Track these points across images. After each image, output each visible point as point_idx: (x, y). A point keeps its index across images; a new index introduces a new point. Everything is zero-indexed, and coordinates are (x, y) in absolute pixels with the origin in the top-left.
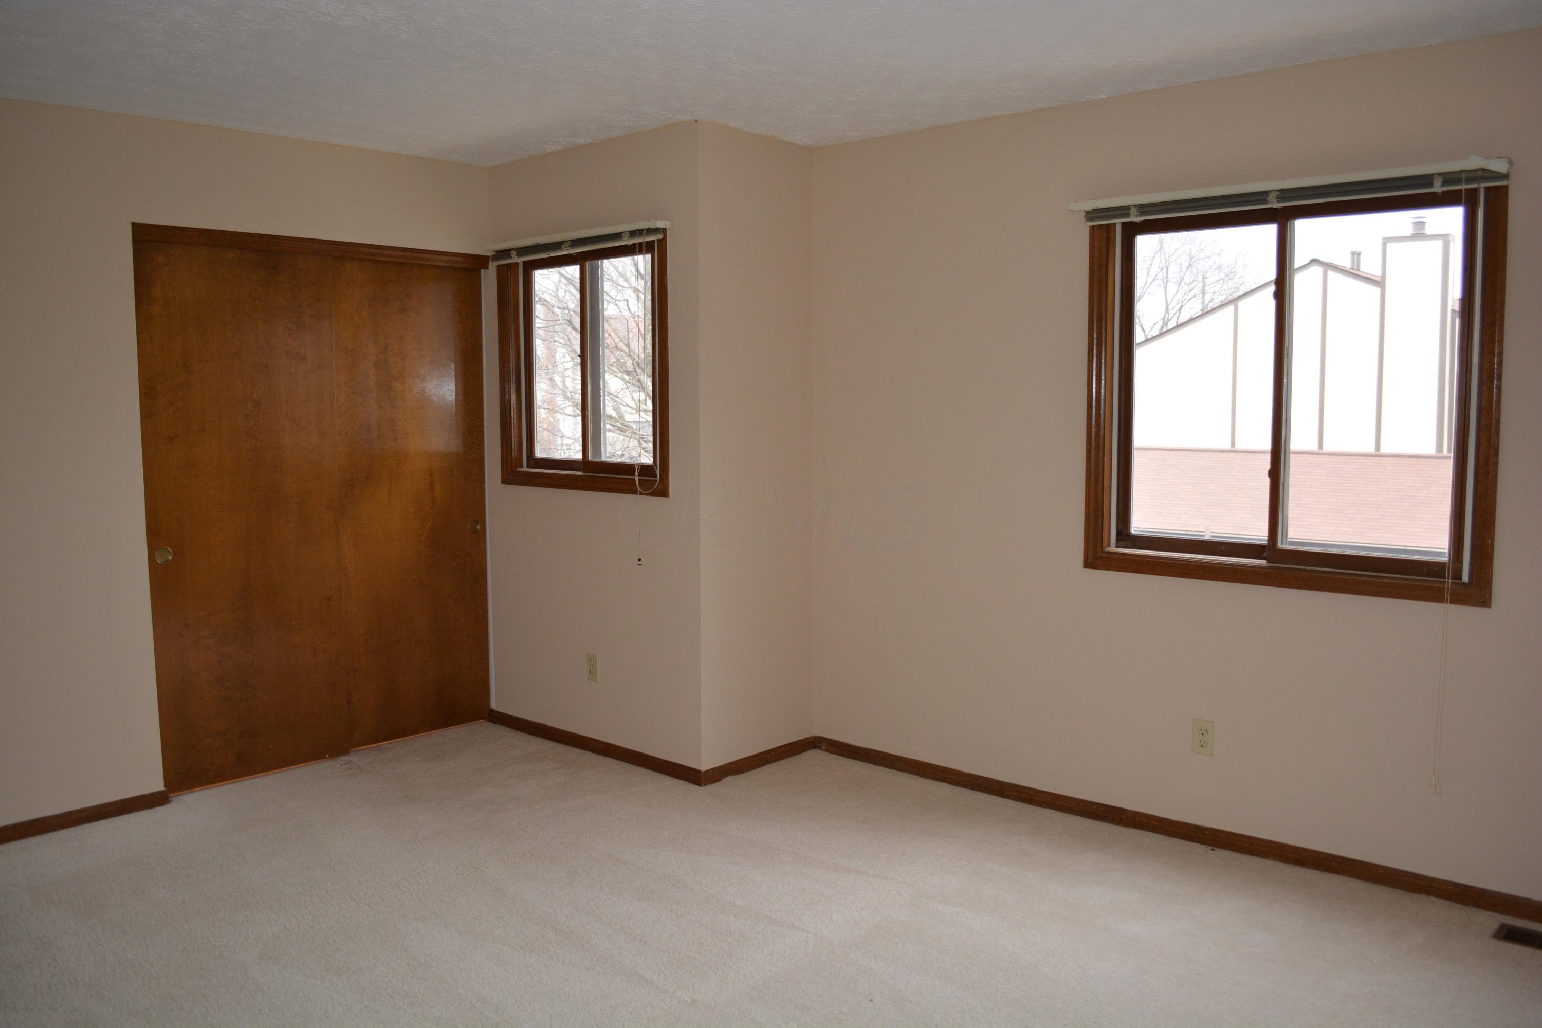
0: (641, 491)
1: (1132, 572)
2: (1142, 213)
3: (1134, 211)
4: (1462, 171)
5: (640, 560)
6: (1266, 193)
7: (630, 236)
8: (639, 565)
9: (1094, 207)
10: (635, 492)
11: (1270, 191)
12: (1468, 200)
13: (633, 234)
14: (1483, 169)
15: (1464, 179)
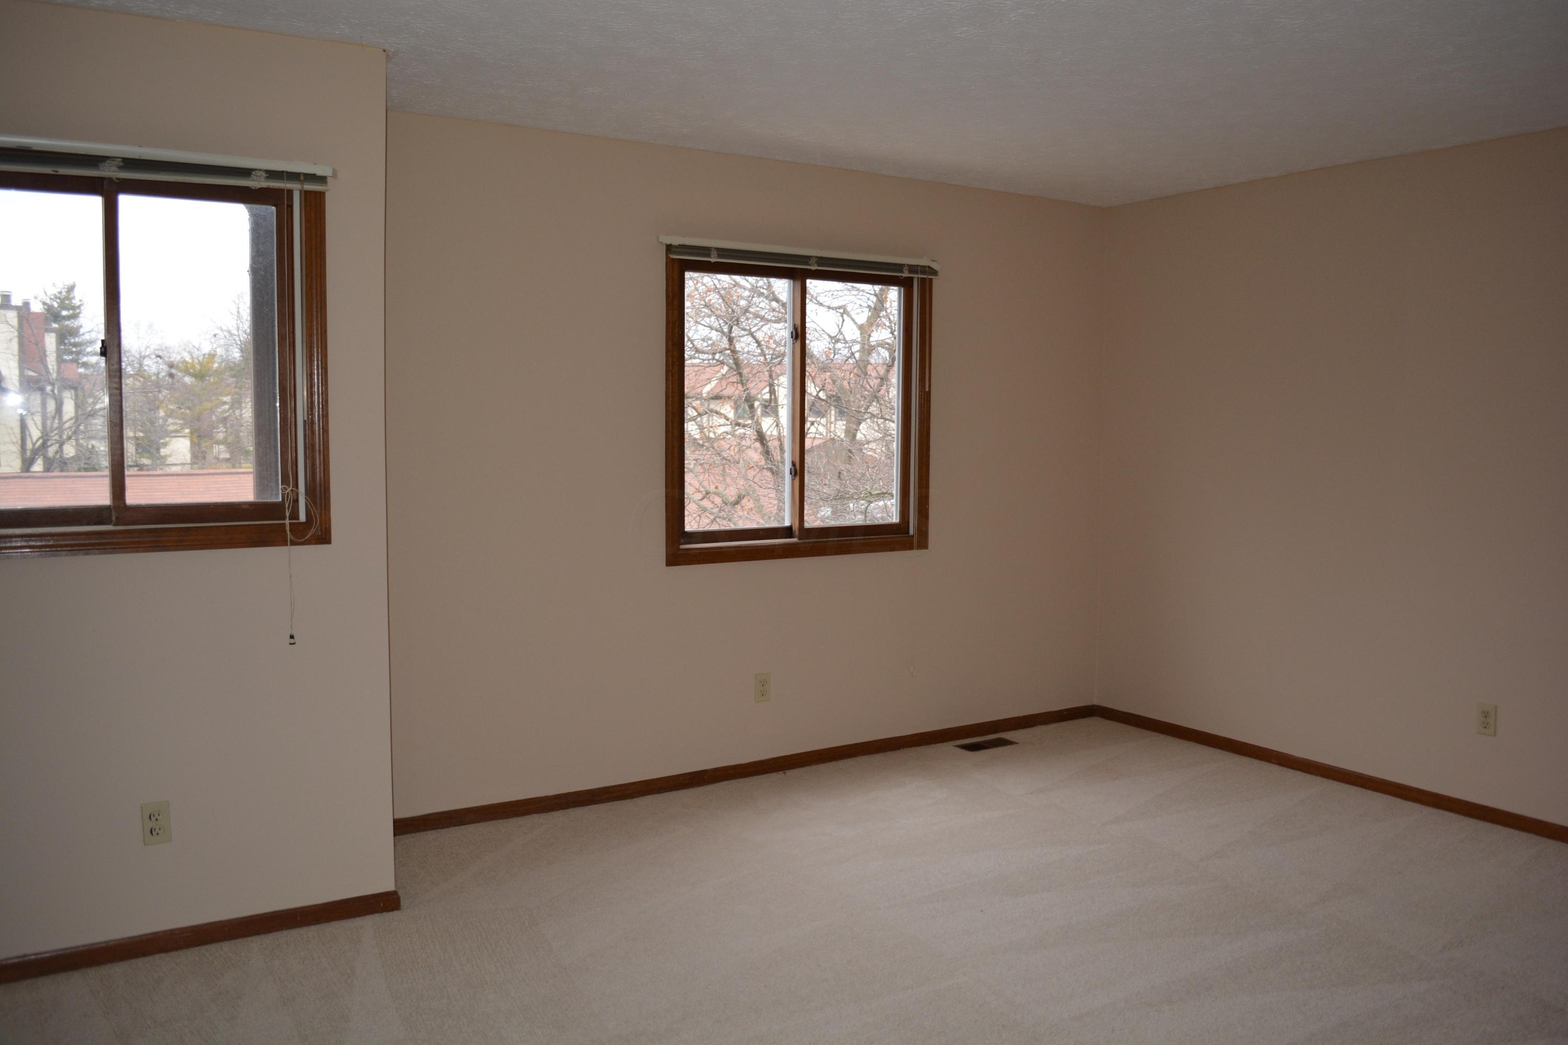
0: (293, 538)
1: (709, 563)
2: (719, 256)
3: (714, 253)
4: (917, 265)
5: (292, 637)
6: (809, 257)
7: (267, 178)
8: (291, 644)
9: (681, 243)
10: (284, 543)
11: (812, 257)
12: (905, 284)
13: (272, 175)
14: (929, 267)
15: (919, 271)
